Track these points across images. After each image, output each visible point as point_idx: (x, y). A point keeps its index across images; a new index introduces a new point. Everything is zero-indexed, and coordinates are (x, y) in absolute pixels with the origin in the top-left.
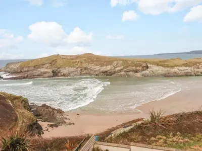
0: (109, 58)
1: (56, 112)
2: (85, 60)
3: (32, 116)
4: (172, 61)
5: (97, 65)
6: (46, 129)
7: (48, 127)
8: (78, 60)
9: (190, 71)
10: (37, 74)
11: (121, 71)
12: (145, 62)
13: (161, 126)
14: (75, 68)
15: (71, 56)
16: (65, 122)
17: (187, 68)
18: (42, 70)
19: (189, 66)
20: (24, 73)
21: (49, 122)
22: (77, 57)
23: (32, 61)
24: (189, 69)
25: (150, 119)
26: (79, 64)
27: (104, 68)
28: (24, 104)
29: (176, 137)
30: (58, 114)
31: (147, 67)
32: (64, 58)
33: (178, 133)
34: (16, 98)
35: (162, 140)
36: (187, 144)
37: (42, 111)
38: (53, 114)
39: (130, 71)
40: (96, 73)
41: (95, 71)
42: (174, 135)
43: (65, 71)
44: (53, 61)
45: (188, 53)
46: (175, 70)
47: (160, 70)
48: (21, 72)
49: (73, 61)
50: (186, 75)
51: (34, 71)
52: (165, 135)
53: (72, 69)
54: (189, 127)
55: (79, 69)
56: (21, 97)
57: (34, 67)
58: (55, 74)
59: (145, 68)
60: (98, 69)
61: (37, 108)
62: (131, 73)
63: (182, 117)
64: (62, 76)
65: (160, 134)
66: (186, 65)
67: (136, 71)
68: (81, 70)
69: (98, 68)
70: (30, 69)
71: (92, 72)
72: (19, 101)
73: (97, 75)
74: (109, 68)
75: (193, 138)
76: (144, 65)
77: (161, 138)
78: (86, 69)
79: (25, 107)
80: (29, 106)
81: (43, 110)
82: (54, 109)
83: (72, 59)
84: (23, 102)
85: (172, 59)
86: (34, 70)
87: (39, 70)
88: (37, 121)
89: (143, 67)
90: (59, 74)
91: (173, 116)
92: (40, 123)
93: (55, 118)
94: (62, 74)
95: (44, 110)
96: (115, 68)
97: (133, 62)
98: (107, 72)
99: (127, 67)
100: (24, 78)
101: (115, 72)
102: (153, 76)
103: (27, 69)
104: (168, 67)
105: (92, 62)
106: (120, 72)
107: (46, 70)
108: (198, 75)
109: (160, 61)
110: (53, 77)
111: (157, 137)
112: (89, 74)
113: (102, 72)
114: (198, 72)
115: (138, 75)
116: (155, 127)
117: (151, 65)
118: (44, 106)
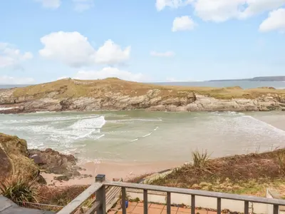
0: (142, 85)
1: (65, 159)
2: (108, 87)
3: (33, 165)
4: (228, 90)
5: (124, 94)
6: (52, 183)
7: (54, 181)
8: (98, 87)
9: (252, 105)
10: (38, 106)
11: (157, 103)
12: (192, 91)
13: (206, 170)
14: (93, 99)
15: (88, 81)
16: (79, 174)
17: (249, 100)
18: (46, 100)
19: (252, 98)
20: (20, 104)
21: (56, 173)
22: (97, 83)
23: (32, 87)
24: (251, 102)
25: (193, 163)
26: (100, 93)
27: (135, 99)
28: (21, 147)
29: (224, 183)
30: (69, 163)
31: (195, 99)
32: (78, 84)
33: (227, 179)
34: (9, 139)
35: (207, 187)
36: (236, 191)
37: (46, 158)
38: (62, 163)
39: (171, 104)
40: (124, 106)
41: (122, 103)
42: (222, 182)
43: (79, 102)
44: (62, 88)
45: (250, 80)
46: (233, 103)
47: (212, 102)
48: (15, 102)
49: (91, 88)
50: (247, 110)
51: (34, 102)
52: (211, 181)
53: (90, 100)
54: (241, 172)
55: (99, 100)
56: (16, 138)
57: (35, 95)
58: (64, 106)
59: (191, 99)
60: (126, 100)
61: (39, 154)
62: (172, 106)
63: (233, 160)
64: (75, 109)
65: (205, 180)
66: (247, 96)
67: (180, 104)
68: (102, 101)
69: (126, 98)
70: (29, 98)
71: (118, 104)
72: (14, 143)
73: (124, 109)
74: (141, 98)
75: (245, 184)
76: (190, 95)
77: (205, 185)
78: (109, 99)
79: (22, 152)
80: (27, 150)
81: (47, 156)
82: (62, 156)
83: (90, 85)
84: (20, 145)
85: (228, 88)
86: (34, 100)
87: (41, 100)
88: (39, 172)
89: (189, 98)
90: (71, 107)
91: (222, 159)
92: (43, 175)
93: (64, 168)
94: (75, 106)
95: (49, 157)
96: (150, 99)
97: (175, 91)
98: (138, 104)
99: (167, 97)
100: (20, 111)
101: (150, 105)
102: (202, 111)
103: (23, 99)
104: (223, 98)
105: (118, 89)
106: (157, 105)
107: (52, 101)
108: (263, 110)
109: (212, 91)
110: (61, 110)
111: (201, 184)
112: (114, 107)
113: (132, 105)
114: (264, 106)
115: (182, 108)
116: (199, 173)
117: (200, 96)
118: (49, 151)
